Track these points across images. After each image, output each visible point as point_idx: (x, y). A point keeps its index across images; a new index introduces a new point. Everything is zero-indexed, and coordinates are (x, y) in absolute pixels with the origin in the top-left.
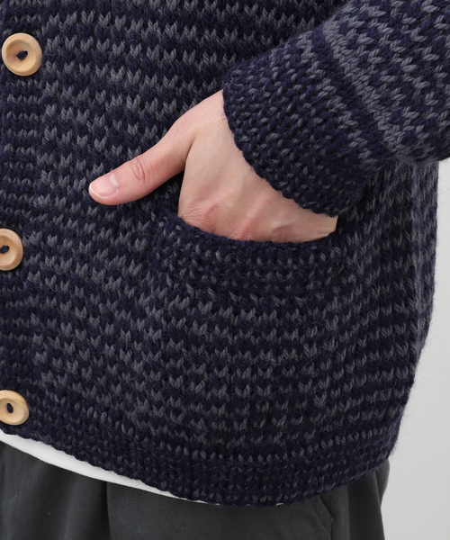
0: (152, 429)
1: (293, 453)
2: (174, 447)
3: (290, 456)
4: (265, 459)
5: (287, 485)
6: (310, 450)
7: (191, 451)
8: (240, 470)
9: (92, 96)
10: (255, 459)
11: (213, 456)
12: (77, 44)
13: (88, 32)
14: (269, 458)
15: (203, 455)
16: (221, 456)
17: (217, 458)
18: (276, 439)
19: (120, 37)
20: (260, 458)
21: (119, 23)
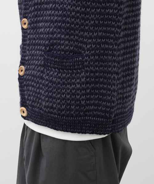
0: (46, 110)
1: (78, 118)
2: (51, 114)
3: (77, 119)
4: (70, 118)
5: (77, 127)
6: (82, 118)
7: (54, 115)
8: (65, 121)
9: (36, 31)
10: (68, 118)
11: (59, 116)
12: (34, 20)
13: (36, 16)
14: (71, 118)
15: (56, 116)
16: (60, 117)
17: (59, 117)
18: (72, 113)
19: (42, 16)
20: (69, 118)
21: (42, 12)
